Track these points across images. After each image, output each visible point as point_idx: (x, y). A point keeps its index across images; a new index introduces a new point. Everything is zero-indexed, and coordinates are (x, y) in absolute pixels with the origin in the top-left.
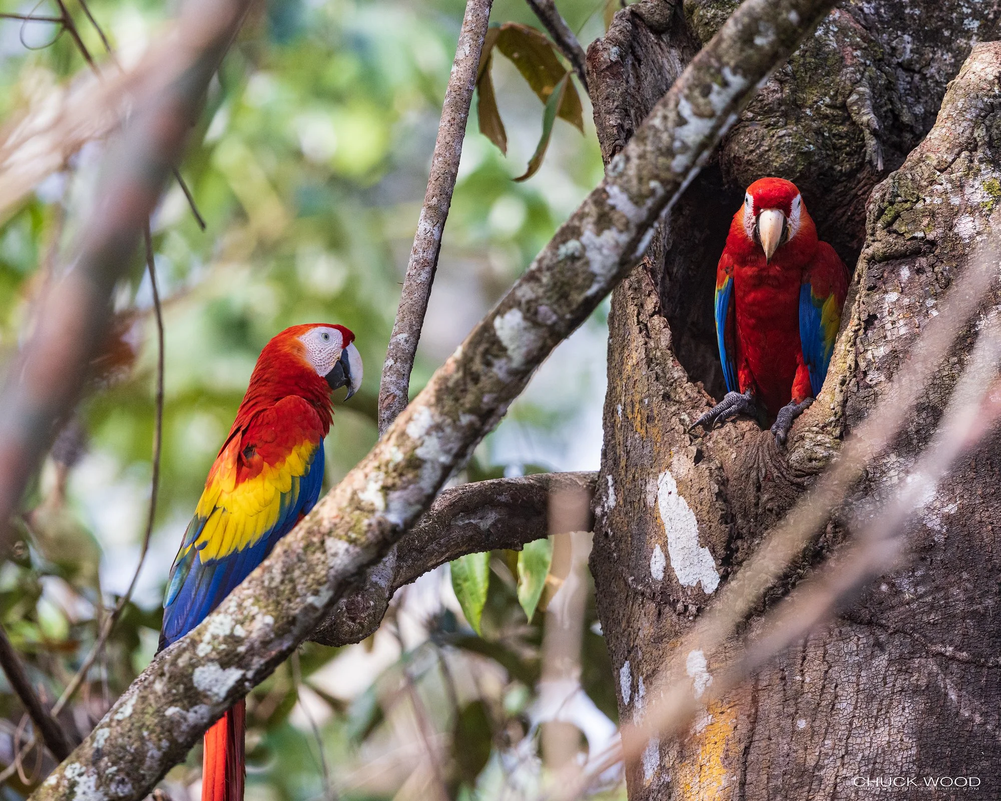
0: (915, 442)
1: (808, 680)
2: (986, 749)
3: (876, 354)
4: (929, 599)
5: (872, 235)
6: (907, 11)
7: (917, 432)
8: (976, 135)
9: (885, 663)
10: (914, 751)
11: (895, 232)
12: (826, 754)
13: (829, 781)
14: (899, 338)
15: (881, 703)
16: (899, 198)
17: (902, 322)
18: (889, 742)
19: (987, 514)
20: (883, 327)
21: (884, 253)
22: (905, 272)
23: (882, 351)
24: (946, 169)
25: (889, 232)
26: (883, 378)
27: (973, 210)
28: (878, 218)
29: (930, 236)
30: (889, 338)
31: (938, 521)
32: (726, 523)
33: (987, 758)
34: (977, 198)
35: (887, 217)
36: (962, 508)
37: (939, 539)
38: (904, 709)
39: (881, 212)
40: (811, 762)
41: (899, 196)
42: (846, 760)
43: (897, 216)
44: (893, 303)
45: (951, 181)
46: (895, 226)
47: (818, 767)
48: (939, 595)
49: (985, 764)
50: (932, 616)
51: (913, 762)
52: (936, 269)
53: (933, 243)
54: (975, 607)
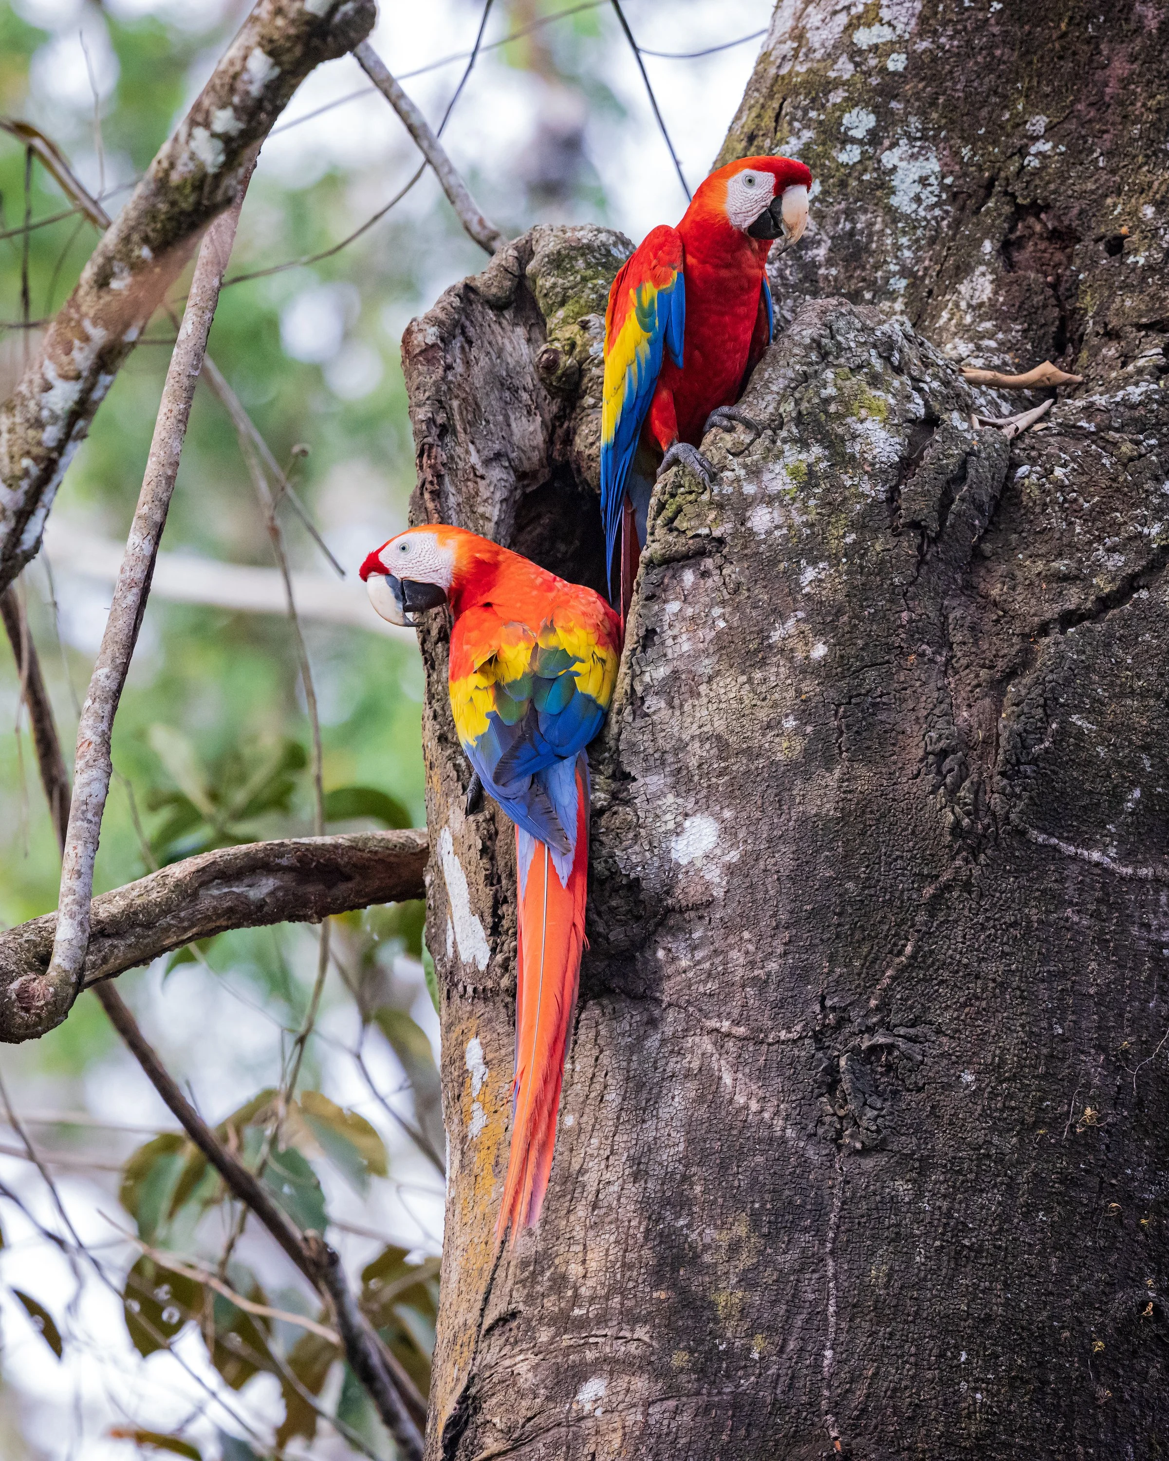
0: (696, 778)
1: (578, 1068)
2: (760, 1141)
3: (655, 676)
4: (707, 965)
5: (652, 534)
6: (822, 271)
7: (700, 766)
8: (781, 410)
9: (657, 1043)
10: (681, 1147)
11: (677, 529)
12: (591, 1155)
13: (592, 1188)
14: (682, 655)
15: (650, 1093)
16: (682, 490)
17: (684, 637)
18: (655, 1138)
19: (773, 861)
20: (663, 643)
21: (663, 555)
22: (689, 577)
23: (662, 671)
24: (742, 452)
25: (671, 530)
26: (663, 704)
27: (770, 500)
28: (658, 513)
29: (717, 533)
30: (670, 656)
31: (718, 871)
32: (492, 885)
33: (763, 1152)
34: (776, 486)
35: (668, 513)
36: (745, 855)
37: (718, 893)
38: (673, 1098)
39: (662, 506)
40: (576, 1166)
41: (681, 486)
42: (611, 1162)
43: (679, 510)
44: (676, 615)
45: (745, 466)
46: (676, 523)
47: (582, 1171)
48: (717, 960)
49: (759, 1159)
50: (709, 985)
51: (679, 1161)
52: (724, 572)
53: (721, 541)
54: (756, 973)
